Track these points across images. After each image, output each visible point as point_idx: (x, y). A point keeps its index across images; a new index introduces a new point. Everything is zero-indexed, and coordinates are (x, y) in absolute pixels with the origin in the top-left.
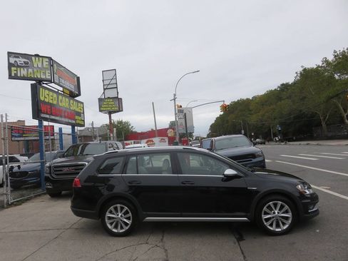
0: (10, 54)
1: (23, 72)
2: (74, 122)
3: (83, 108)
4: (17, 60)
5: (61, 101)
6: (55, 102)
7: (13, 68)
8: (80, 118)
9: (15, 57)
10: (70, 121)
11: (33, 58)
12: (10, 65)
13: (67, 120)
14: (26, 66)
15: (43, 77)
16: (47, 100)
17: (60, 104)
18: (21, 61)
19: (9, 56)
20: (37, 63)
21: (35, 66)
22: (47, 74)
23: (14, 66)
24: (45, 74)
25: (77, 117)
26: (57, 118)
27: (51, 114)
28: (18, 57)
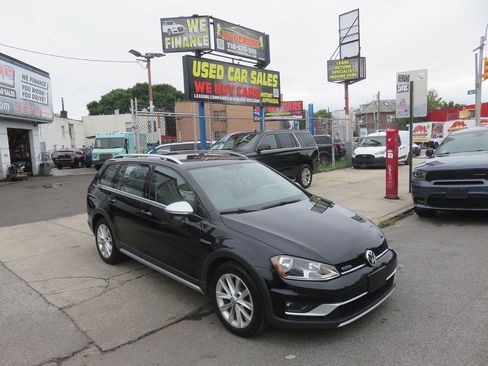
0: (163, 20)
1: (177, 42)
2: (258, 101)
3: (278, 80)
4: (170, 27)
5: (233, 74)
6: (220, 77)
7: (167, 39)
8: (270, 95)
9: (169, 24)
10: (249, 100)
11: (188, 21)
12: (164, 35)
13: (243, 99)
14: (181, 33)
15: (200, 45)
16: (204, 76)
17: (231, 79)
18: (175, 27)
19: (162, 24)
20: (192, 26)
21: (191, 31)
22: (205, 40)
23: (168, 36)
24: (202, 40)
25: (262, 94)
26: (224, 98)
27: (213, 93)
28: (172, 23)
